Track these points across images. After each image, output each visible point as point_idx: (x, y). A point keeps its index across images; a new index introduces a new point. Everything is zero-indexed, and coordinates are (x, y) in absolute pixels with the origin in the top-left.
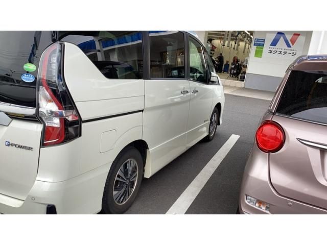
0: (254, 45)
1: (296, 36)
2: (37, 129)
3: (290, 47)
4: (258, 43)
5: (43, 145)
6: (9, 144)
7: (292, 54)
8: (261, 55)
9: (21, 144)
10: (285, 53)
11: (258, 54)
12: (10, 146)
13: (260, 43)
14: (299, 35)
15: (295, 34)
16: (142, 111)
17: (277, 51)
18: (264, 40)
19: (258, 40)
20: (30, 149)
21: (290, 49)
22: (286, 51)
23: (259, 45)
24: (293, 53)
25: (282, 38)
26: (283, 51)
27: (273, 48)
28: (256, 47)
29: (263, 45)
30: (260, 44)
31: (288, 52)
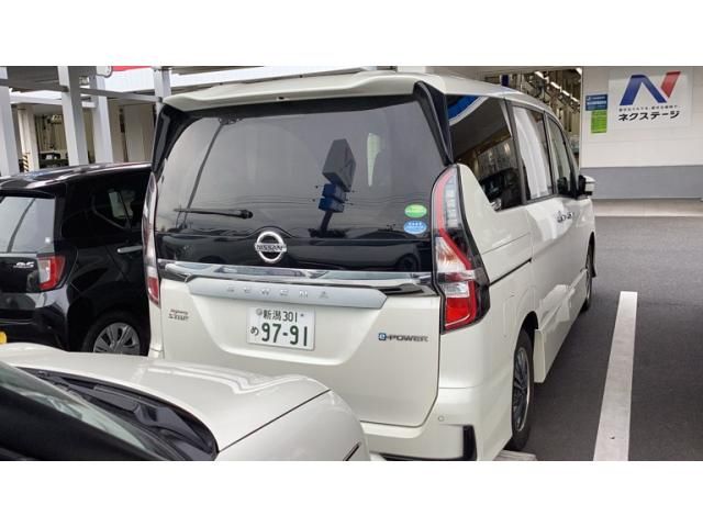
0: (587, 109)
1: (671, 77)
2: (430, 305)
3: (664, 101)
4: (595, 103)
5: (443, 330)
6: (384, 337)
7: (669, 116)
8: (605, 126)
9: (406, 334)
10: (655, 115)
11: (599, 126)
12: (388, 340)
13: (598, 103)
14: (678, 73)
15: (669, 74)
16: (530, 260)
17: (637, 115)
18: (606, 96)
19: (593, 98)
20: (423, 339)
21: (664, 105)
22: (656, 110)
23: (597, 107)
24: (672, 113)
25: (643, 86)
26: (649, 112)
27: (629, 110)
28: (590, 112)
29: (605, 107)
30: (600, 104)
31: (661, 111)
